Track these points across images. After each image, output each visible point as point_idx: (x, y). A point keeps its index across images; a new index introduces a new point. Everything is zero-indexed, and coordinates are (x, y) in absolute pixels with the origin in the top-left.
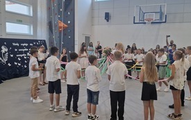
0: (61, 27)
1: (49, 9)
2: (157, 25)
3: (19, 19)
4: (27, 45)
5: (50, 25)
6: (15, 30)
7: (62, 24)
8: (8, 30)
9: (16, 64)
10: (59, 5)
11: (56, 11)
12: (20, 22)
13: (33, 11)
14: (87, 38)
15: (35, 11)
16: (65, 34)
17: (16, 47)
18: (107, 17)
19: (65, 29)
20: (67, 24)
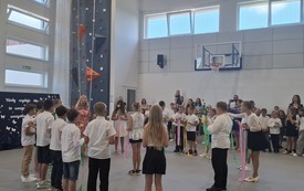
0: (89, 76)
1: (73, 50)
2: (234, 74)
3: (26, 64)
4: (28, 101)
5: (74, 73)
6: (16, 79)
7: (91, 72)
8: (8, 81)
9: (8, 128)
10: (88, 44)
11: (84, 54)
12: (28, 69)
13: (50, 54)
14: (131, 93)
15: (51, 54)
16: (95, 87)
17: (11, 104)
18: (161, 61)
19: (95, 79)
20: (98, 71)
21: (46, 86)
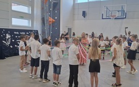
0: (50, 22)
1: (43, 9)
2: (120, 20)
3: (21, 15)
4: (24, 33)
5: (43, 20)
6: (17, 23)
7: (51, 19)
8: (13, 23)
9: (16, 46)
10: (50, 6)
11: (48, 11)
12: (22, 17)
14: (70, 29)
15: (33, 10)
16: (53, 27)
17: (17, 35)
18: (84, 14)
19: (53, 23)
20: (55, 19)
21: (30, 26)
